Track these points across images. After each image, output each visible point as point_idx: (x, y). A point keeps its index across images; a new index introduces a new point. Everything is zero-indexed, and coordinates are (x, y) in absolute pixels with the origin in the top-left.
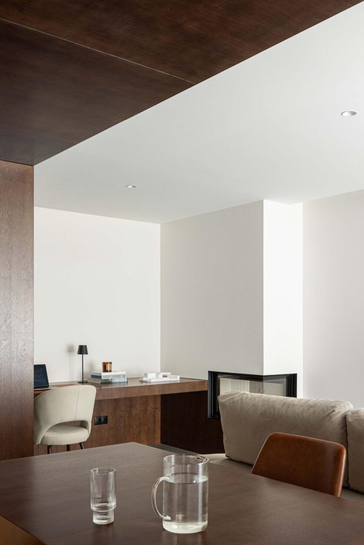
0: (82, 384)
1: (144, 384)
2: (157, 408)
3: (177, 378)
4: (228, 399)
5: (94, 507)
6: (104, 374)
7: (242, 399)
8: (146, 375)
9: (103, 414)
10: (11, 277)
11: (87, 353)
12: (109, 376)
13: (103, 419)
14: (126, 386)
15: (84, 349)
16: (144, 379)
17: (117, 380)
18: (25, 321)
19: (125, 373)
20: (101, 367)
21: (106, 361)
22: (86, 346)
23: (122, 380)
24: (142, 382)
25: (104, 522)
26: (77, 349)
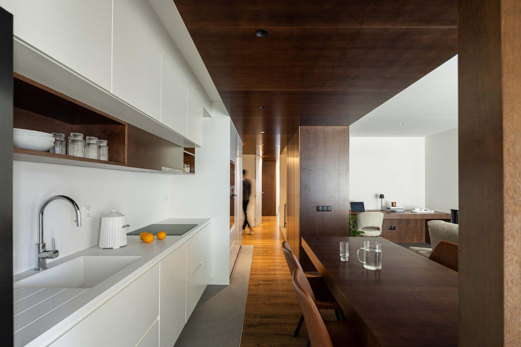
0: (381, 211)
1: (413, 213)
2: (423, 225)
3: (432, 211)
4: (432, 223)
5: (341, 255)
6: (392, 208)
7: (438, 224)
8: (414, 209)
9: (393, 226)
10: (340, 169)
11: (384, 198)
12: (394, 208)
13: (393, 227)
14: (403, 213)
15: (382, 197)
16: (413, 211)
17: (399, 211)
18: (345, 186)
19: (403, 208)
20: (391, 204)
21: (393, 202)
22: (383, 195)
23: (401, 211)
24: (412, 212)
25: (344, 260)
26: (379, 196)
